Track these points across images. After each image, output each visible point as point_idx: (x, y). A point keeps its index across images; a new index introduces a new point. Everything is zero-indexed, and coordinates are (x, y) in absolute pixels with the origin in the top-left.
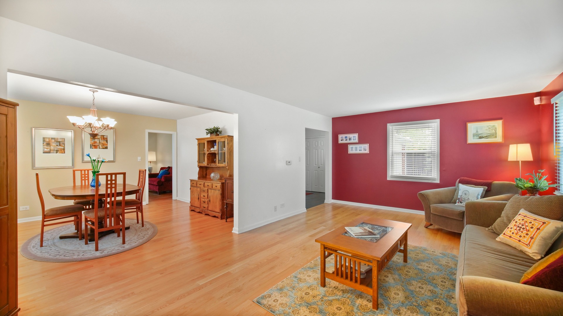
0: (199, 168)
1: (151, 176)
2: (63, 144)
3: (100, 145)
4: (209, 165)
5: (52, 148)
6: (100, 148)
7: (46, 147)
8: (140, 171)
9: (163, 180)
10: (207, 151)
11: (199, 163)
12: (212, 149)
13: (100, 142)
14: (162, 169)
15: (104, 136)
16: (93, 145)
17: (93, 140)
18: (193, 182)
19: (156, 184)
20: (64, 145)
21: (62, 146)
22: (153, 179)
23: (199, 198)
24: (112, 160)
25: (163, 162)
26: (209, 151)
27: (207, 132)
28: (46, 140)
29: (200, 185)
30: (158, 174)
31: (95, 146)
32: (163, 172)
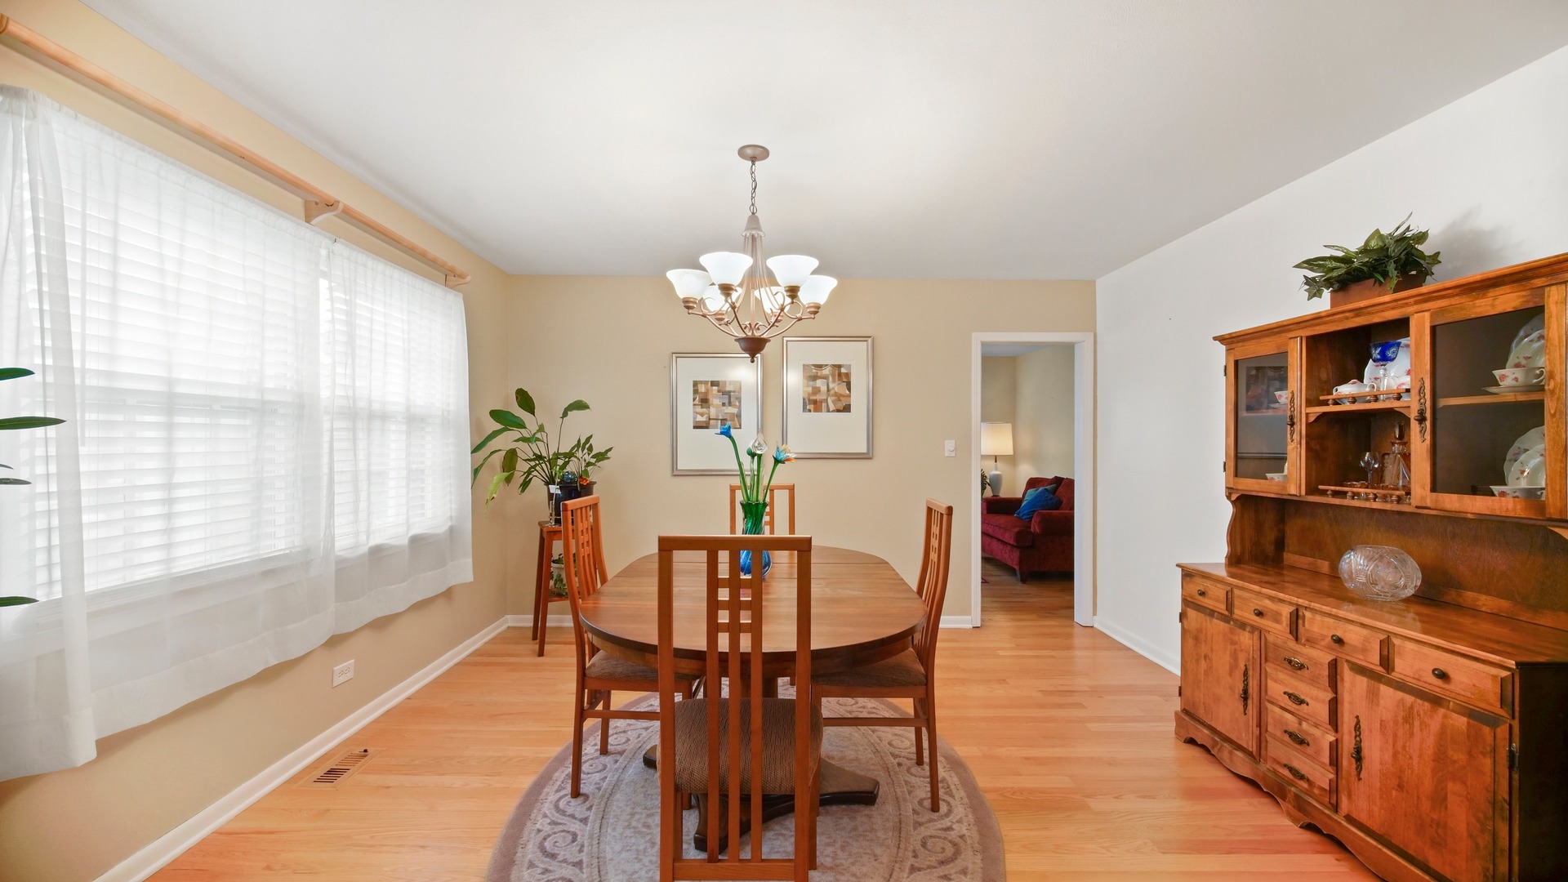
0: (1233, 503)
1: (995, 507)
2: (737, 398)
3: (830, 400)
4: (1324, 493)
5: (713, 411)
6: (828, 411)
7: (699, 409)
8: (930, 510)
9: (1035, 527)
10: (1309, 403)
11: (1236, 475)
12: (1346, 389)
13: (828, 390)
14: (1033, 483)
15: (839, 367)
16: (809, 400)
17: (811, 383)
18: (1199, 584)
19: (1012, 542)
20: (740, 402)
21: (735, 406)
22: (1002, 520)
23: (1245, 691)
24: (864, 450)
25: (1035, 457)
26: (1325, 403)
27: (1309, 281)
28: (700, 391)
29: (1260, 614)
30: (1018, 501)
31: (815, 402)
32: (1036, 497)
